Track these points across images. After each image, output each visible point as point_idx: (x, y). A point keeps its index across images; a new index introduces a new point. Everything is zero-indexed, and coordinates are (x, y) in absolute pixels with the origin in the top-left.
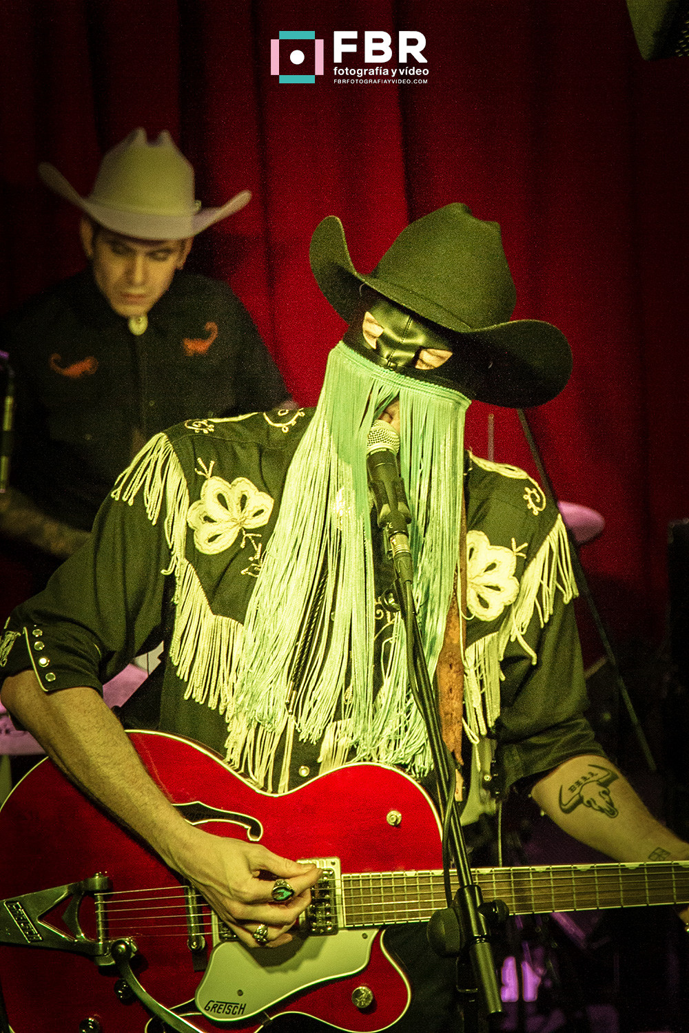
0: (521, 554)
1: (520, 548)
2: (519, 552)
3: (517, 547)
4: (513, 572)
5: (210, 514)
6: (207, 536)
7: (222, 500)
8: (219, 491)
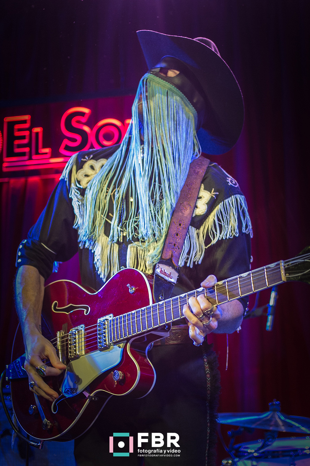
0: (214, 196)
1: (214, 193)
2: (214, 195)
3: (214, 192)
4: (207, 202)
5: (87, 173)
6: (86, 182)
7: (92, 167)
8: (91, 164)
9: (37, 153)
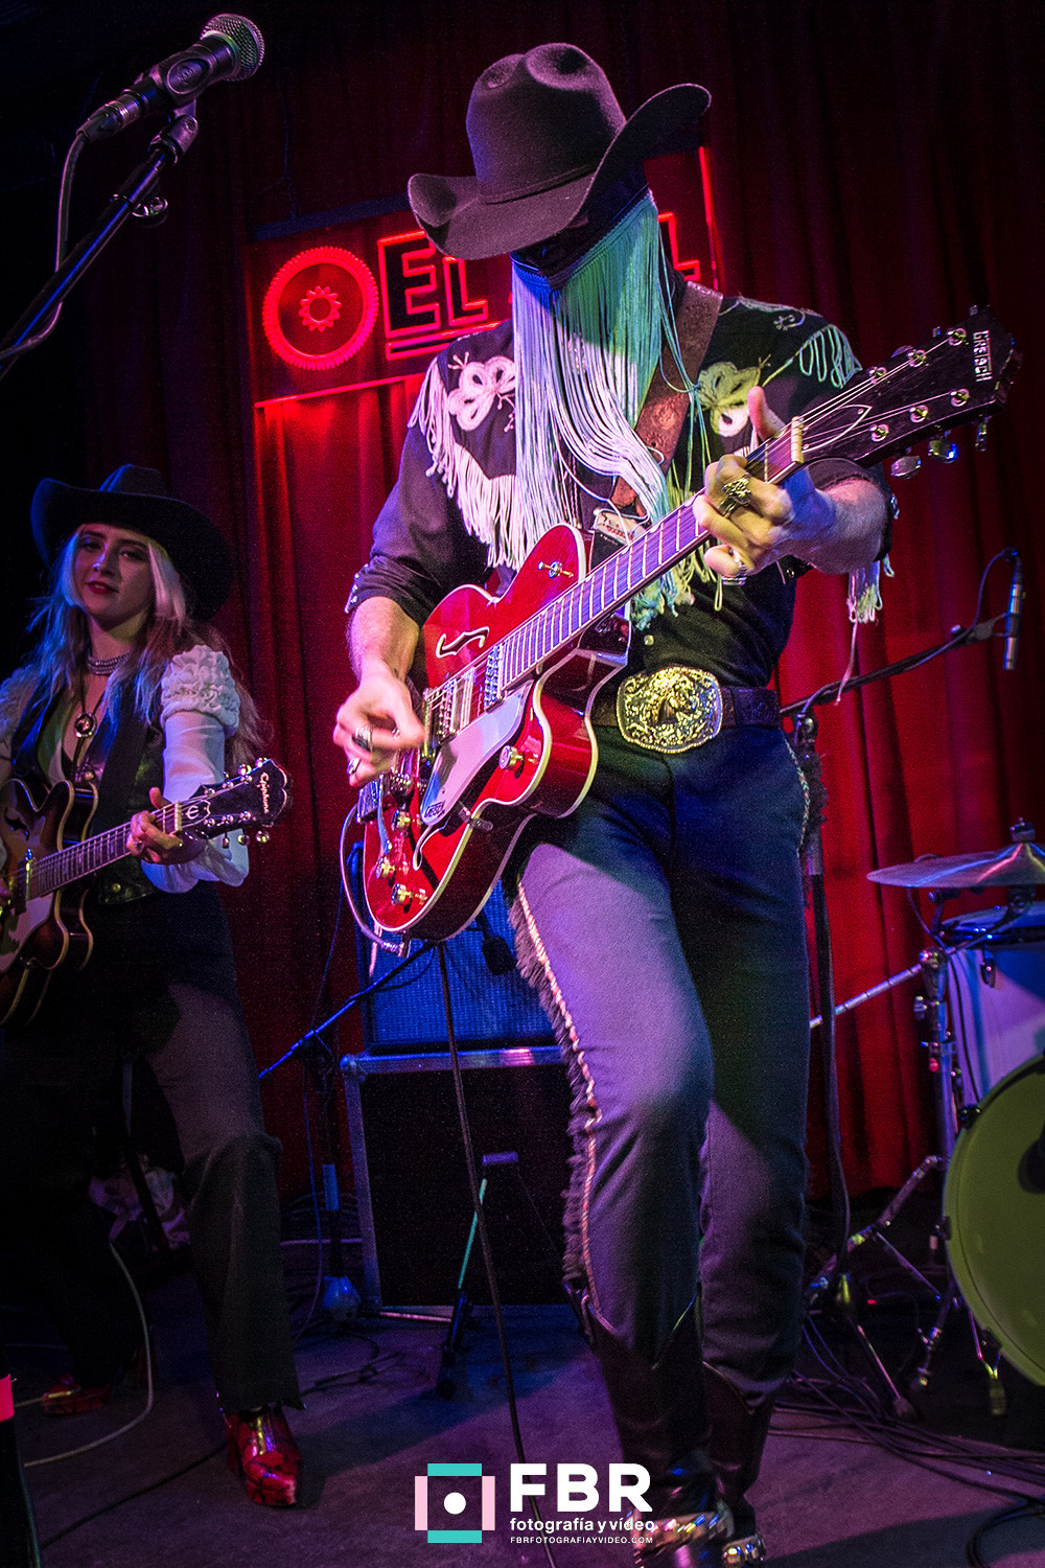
5: (468, 398)
6: (470, 415)
7: (477, 380)
8: (474, 373)
9: (459, 312)
